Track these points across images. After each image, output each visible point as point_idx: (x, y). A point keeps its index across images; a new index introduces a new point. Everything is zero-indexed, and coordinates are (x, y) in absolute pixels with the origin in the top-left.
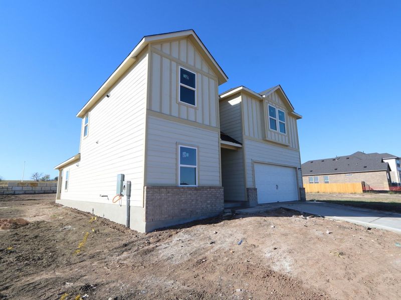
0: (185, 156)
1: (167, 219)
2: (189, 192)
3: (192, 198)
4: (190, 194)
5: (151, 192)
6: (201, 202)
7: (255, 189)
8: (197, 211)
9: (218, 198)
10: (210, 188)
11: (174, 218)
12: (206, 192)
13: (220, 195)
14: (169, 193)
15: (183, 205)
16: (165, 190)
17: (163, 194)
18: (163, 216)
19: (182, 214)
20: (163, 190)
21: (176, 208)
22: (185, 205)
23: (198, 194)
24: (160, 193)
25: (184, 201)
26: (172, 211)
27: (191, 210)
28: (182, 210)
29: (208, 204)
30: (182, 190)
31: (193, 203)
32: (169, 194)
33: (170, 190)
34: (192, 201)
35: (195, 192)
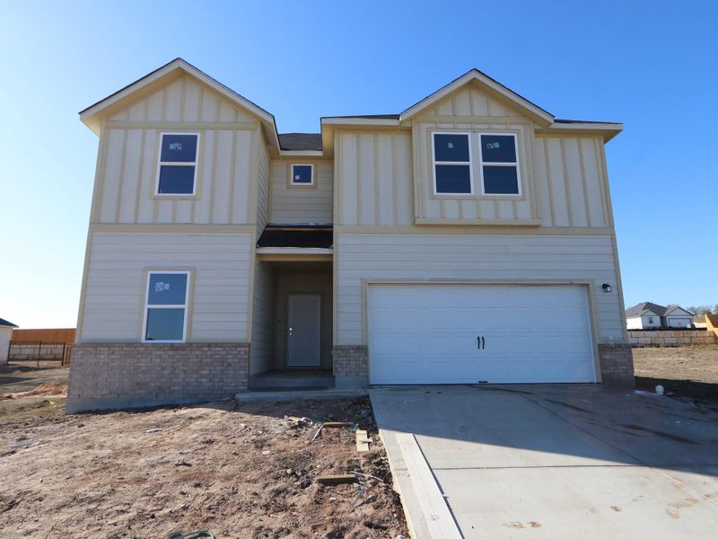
0: (161, 289)
1: (106, 397)
2: (158, 353)
3: (163, 364)
4: (160, 356)
5: (80, 352)
6: (185, 371)
7: (363, 350)
8: (173, 388)
9: (229, 365)
10: (209, 345)
11: (121, 397)
12: (198, 353)
13: (236, 360)
14: (113, 353)
15: (141, 376)
16: (107, 349)
17: (102, 356)
18: (99, 392)
19: (137, 392)
20: (102, 349)
21: (126, 380)
22: (147, 376)
23: (178, 357)
24: (95, 354)
25: (144, 368)
26: (117, 385)
27: (159, 384)
28: (138, 384)
29: (202, 376)
30: (143, 349)
31: (167, 372)
32: (114, 356)
33: (116, 349)
34: (163, 369)
35: (171, 353)
